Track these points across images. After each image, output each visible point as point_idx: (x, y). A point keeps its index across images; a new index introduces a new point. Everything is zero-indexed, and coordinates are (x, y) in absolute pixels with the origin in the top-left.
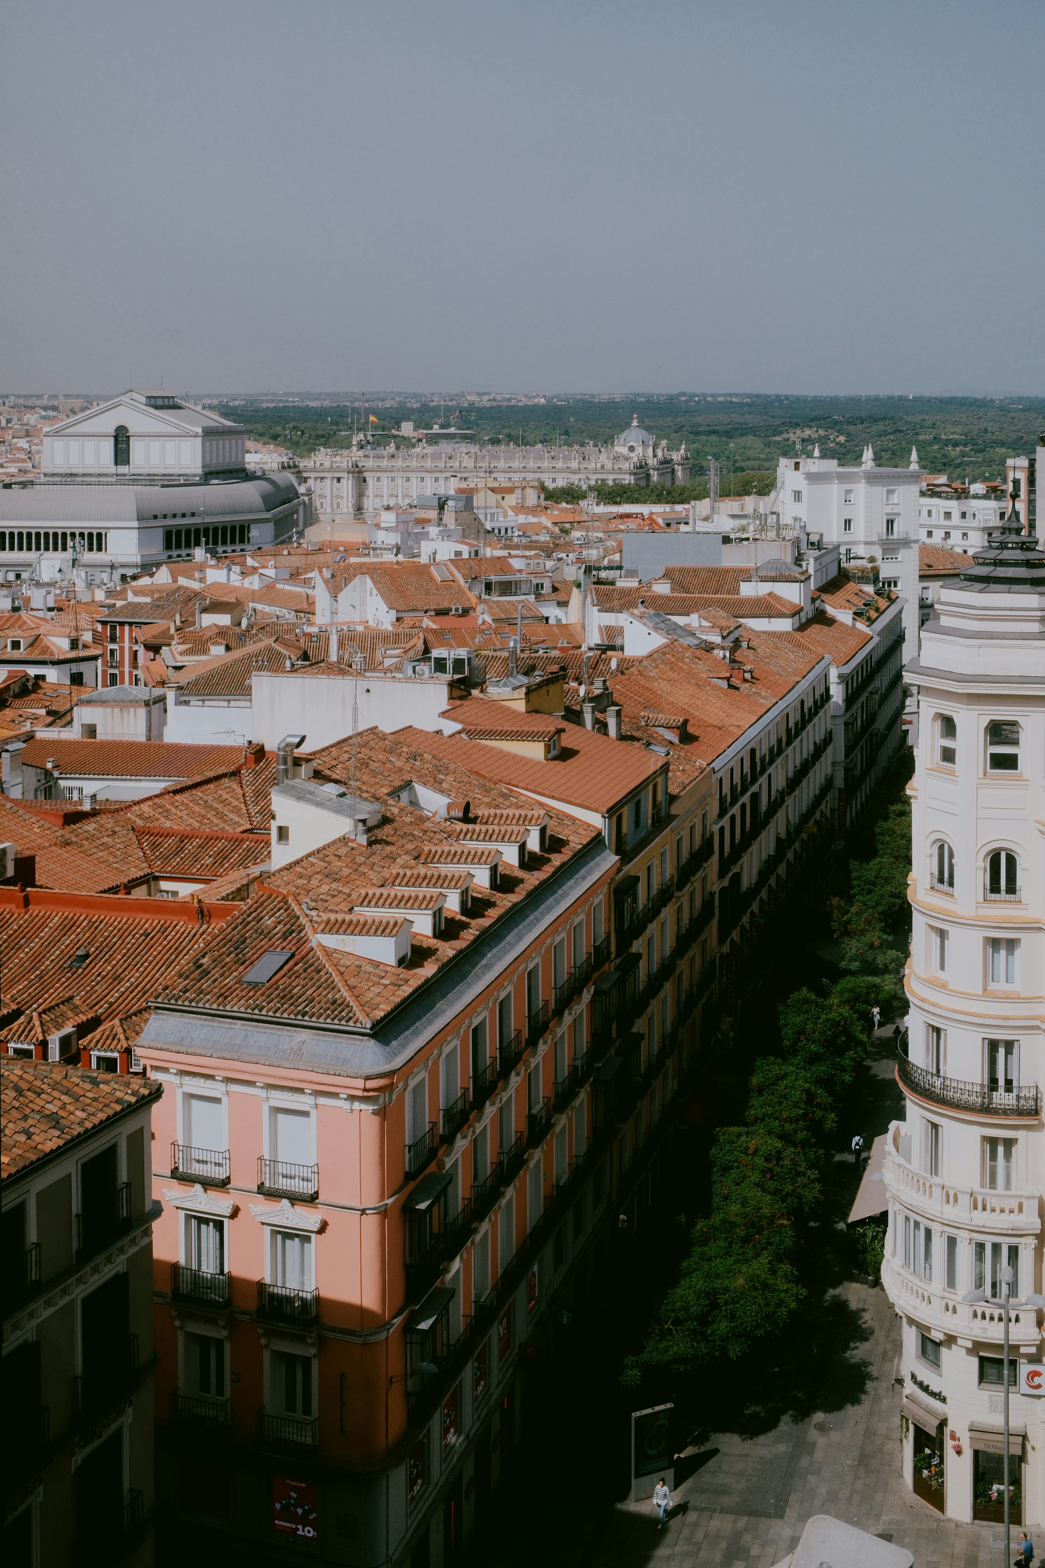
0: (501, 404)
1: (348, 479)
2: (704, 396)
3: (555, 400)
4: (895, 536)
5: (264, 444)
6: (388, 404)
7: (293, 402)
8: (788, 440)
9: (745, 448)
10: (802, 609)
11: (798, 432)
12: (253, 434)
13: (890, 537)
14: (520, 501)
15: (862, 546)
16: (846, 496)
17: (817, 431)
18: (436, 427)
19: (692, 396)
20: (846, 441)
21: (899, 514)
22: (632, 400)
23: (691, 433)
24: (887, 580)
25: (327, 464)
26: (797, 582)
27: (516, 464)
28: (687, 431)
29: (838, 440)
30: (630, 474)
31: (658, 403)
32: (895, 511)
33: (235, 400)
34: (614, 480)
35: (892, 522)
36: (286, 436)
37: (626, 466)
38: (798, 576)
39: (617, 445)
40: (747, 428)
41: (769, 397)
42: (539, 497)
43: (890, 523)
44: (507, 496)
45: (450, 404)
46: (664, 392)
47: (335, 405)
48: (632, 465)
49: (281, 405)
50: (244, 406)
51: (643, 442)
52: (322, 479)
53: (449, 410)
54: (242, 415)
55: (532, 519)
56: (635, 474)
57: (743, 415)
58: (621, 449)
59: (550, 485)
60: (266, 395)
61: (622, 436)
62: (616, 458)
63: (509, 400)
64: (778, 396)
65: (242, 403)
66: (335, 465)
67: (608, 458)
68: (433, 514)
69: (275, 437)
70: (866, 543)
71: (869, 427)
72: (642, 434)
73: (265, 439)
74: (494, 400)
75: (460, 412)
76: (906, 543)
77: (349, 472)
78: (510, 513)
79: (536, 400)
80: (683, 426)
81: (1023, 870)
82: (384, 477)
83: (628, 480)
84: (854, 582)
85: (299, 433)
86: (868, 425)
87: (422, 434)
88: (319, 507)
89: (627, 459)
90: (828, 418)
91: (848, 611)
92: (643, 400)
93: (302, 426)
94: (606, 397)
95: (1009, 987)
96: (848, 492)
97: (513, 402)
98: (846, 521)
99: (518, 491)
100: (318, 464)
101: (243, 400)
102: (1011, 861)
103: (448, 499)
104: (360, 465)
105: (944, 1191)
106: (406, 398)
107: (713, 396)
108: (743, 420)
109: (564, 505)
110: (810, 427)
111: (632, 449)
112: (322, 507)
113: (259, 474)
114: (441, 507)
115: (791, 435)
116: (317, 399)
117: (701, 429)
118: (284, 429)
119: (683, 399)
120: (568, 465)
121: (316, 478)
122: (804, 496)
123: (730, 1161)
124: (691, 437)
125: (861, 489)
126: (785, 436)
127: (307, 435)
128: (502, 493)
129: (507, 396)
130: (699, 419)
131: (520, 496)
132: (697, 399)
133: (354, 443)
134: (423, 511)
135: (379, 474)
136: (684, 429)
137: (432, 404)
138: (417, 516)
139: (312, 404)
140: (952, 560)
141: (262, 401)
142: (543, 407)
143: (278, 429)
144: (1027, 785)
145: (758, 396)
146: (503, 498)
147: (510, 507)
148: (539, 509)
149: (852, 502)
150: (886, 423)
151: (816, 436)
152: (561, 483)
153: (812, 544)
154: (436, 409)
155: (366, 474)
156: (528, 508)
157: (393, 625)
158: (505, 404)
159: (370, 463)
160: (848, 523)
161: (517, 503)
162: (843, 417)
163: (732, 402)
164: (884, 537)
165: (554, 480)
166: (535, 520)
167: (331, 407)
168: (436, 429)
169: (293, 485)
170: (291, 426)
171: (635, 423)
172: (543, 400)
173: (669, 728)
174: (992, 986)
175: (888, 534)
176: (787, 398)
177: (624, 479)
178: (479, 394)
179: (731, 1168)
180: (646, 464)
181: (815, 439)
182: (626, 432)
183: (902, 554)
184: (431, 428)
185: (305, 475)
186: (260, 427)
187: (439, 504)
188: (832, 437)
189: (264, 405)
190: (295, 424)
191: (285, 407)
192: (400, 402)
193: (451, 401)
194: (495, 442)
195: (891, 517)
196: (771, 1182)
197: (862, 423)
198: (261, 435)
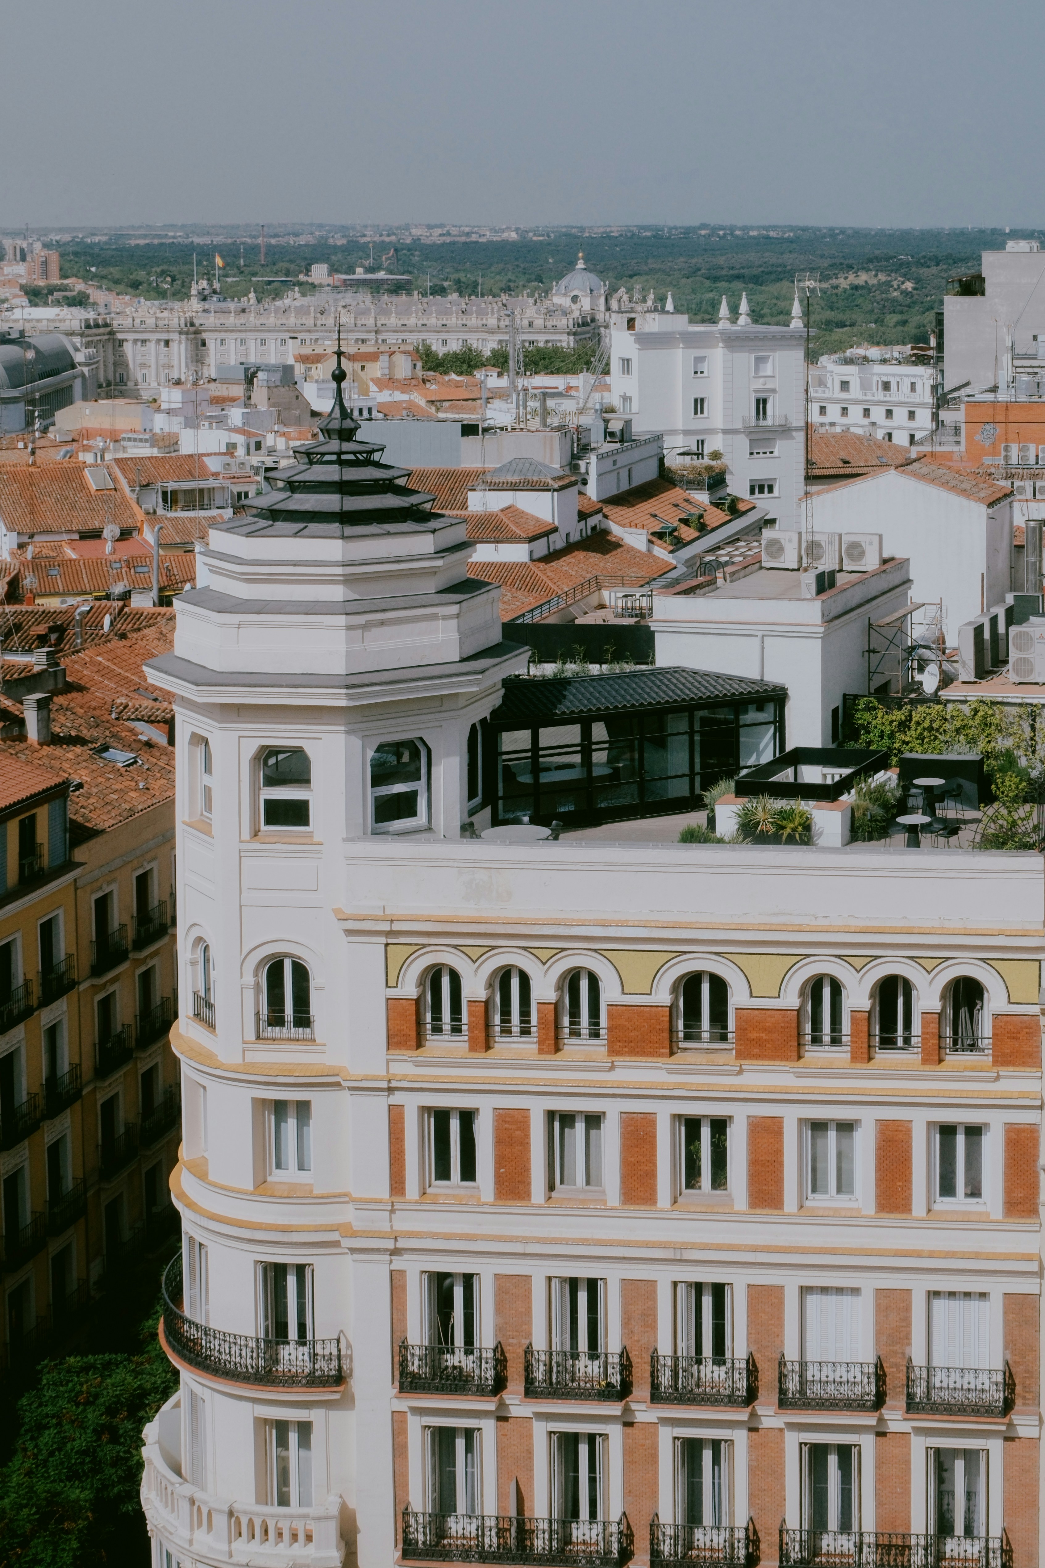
0: (457, 239)
1: (180, 342)
2: (732, 229)
3: (531, 235)
4: (769, 422)
5: (118, 294)
6: (302, 240)
7: (174, 237)
8: (837, 287)
9: (777, 299)
10: (555, 530)
11: (851, 277)
12: (105, 281)
13: (762, 423)
14: (386, 371)
15: (720, 436)
16: (695, 366)
17: (876, 275)
18: (359, 270)
19: (714, 230)
20: (914, 289)
21: (774, 391)
22: (634, 235)
23: (708, 278)
24: (757, 484)
25: (150, 322)
26: (549, 490)
27: (412, 321)
28: (702, 276)
29: (903, 287)
30: (568, 334)
31: (669, 238)
32: (768, 386)
33: (95, 235)
34: (547, 342)
35: (765, 401)
36: (150, 284)
37: (563, 322)
38: (551, 482)
39: (556, 295)
40: (784, 272)
41: (819, 229)
42: (415, 365)
43: (761, 404)
44: (368, 365)
45: (387, 239)
46: (679, 224)
47: (230, 241)
48: (571, 321)
49: (156, 241)
50: (106, 243)
51: (591, 291)
52: (144, 341)
53: (382, 247)
54: (98, 255)
55: (399, 396)
56: (575, 334)
57: (782, 254)
58: (560, 300)
59: (441, 350)
60: (140, 227)
61: (563, 282)
62: (550, 313)
63: (468, 234)
64: (831, 229)
65: (104, 239)
66: (161, 323)
67: (538, 312)
68: (238, 391)
69: (135, 285)
70: (726, 432)
71: (946, 271)
72: (592, 279)
73: (121, 287)
74: (448, 234)
75: (396, 250)
76: (785, 431)
77: (180, 333)
78: (373, 387)
79: (505, 235)
80: (699, 270)
81: (317, 989)
82: (230, 338)
83: (567, 342)
84: (681, 487)
85: (169, 279)
86: (945, 267)
87: (339, 280)
88: (140, 380)
89: (565, 313)
90: (892, 258)
91: (640, 531)
92: (649, 234)
93: (174, 269)
94: (601, 230)
95: (303, 1177)
96: (699, 360)
97: (474, 238)
98: (696, 400)
99: (384, 358)
100: (138, 321)
101: (106, 234)
102: (301, 974)
103: (258, 369)
104: (197, 322)
105: (195, 1508)
106: (329, 232)
107: (744, 229)
108: (780, 261)
109: (453, 376)
110: (868, 270)
111: (575, 299)
112: (144, 380)
113: (14, 335)
114: (250, 380)
115: (842, 280)
116: (208, 233)
117: (724, 272)
118: (149, 274)
119: (703, 232)
120: (484, 322)
121: (135, 341)
122: (635, 365)
123: (47, 1416)
124: (708, 283)
125: (717, 356)
126: (834, 281)
127: (179, 282)
128: (361, 360)
129: (467, 229)
130: (721, 260)
131: (386, 365)
132: (721, 233)
133: (194, 292)
134: (225, 386)
135: (223, 335)
136: (699, 273)
137: (363, 240)
138: (217, 394)
139: (197, 240)
140: (879, 453)
141: (130, 237)
142: (514, 244)
143: (141, 275)
144: (320, 852)
145: (804, 229)
146: (363, 367)
147: (372, 380)
148: (414, 382)
149: (705, 374)
150: (969, 264)
151: (875, 282)
152: (454, 346)
153: (612, 434)
154: (364, 248)
155: (204, 335)
156: (398, 381)
157: (12, 554)
158: (463, 239)
159: (210, 320)
160: (699, 404)
161: (383, 375)
162: (912, 257)
163: (768, 237)
164: (753, 423)
165: (445, 342)
166: (404, 397)
167: (225, 245)
168: (360, 273)
169: (67, 352)
170: (159, 270)
171: (581, 265)
172: (514, 235)
173: (152, 722)
174: (277, 1176)
175: (758, 418)
176: (843, 231)
177: (560, 341)
178: (429, 227)
179: (46, 1427)
180: (593, 320)
181: (873, 286)
182: (568, 277)
183: (780, 447)
184: (354, 273)
185: (120, 336)
186: (115, 271)
187: (246, 376)
188: (895, 284)
189: (133, 242)
190: (165, 267)
191: (161, 244)
192: (322, 237)
193: (388, 235)
194: (439, 291)
195: (762, 395)
196: (110, 1446)
197: (937, 265)
198: (117, 282)
